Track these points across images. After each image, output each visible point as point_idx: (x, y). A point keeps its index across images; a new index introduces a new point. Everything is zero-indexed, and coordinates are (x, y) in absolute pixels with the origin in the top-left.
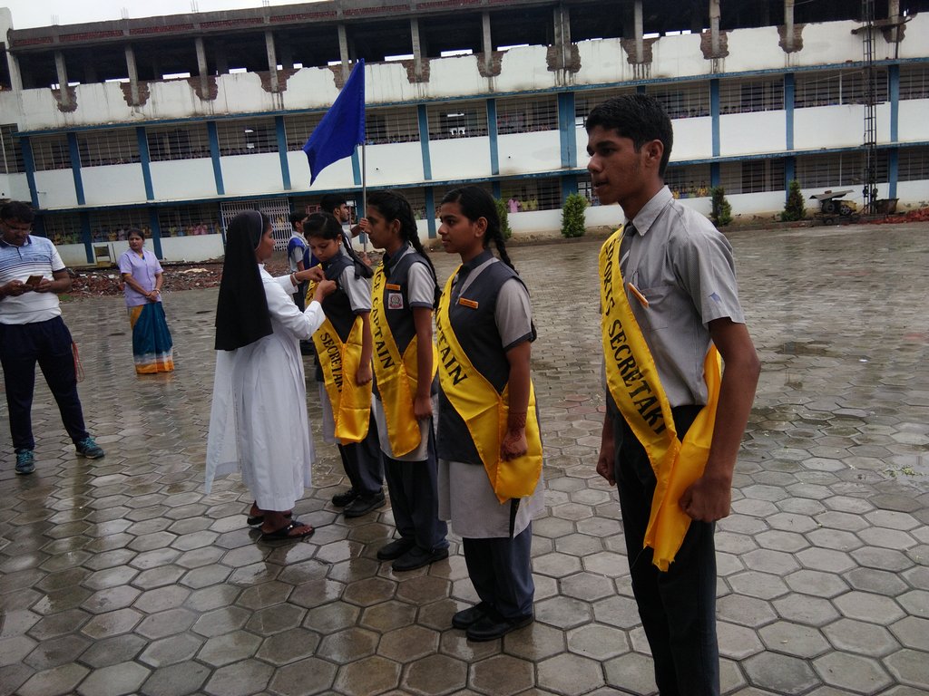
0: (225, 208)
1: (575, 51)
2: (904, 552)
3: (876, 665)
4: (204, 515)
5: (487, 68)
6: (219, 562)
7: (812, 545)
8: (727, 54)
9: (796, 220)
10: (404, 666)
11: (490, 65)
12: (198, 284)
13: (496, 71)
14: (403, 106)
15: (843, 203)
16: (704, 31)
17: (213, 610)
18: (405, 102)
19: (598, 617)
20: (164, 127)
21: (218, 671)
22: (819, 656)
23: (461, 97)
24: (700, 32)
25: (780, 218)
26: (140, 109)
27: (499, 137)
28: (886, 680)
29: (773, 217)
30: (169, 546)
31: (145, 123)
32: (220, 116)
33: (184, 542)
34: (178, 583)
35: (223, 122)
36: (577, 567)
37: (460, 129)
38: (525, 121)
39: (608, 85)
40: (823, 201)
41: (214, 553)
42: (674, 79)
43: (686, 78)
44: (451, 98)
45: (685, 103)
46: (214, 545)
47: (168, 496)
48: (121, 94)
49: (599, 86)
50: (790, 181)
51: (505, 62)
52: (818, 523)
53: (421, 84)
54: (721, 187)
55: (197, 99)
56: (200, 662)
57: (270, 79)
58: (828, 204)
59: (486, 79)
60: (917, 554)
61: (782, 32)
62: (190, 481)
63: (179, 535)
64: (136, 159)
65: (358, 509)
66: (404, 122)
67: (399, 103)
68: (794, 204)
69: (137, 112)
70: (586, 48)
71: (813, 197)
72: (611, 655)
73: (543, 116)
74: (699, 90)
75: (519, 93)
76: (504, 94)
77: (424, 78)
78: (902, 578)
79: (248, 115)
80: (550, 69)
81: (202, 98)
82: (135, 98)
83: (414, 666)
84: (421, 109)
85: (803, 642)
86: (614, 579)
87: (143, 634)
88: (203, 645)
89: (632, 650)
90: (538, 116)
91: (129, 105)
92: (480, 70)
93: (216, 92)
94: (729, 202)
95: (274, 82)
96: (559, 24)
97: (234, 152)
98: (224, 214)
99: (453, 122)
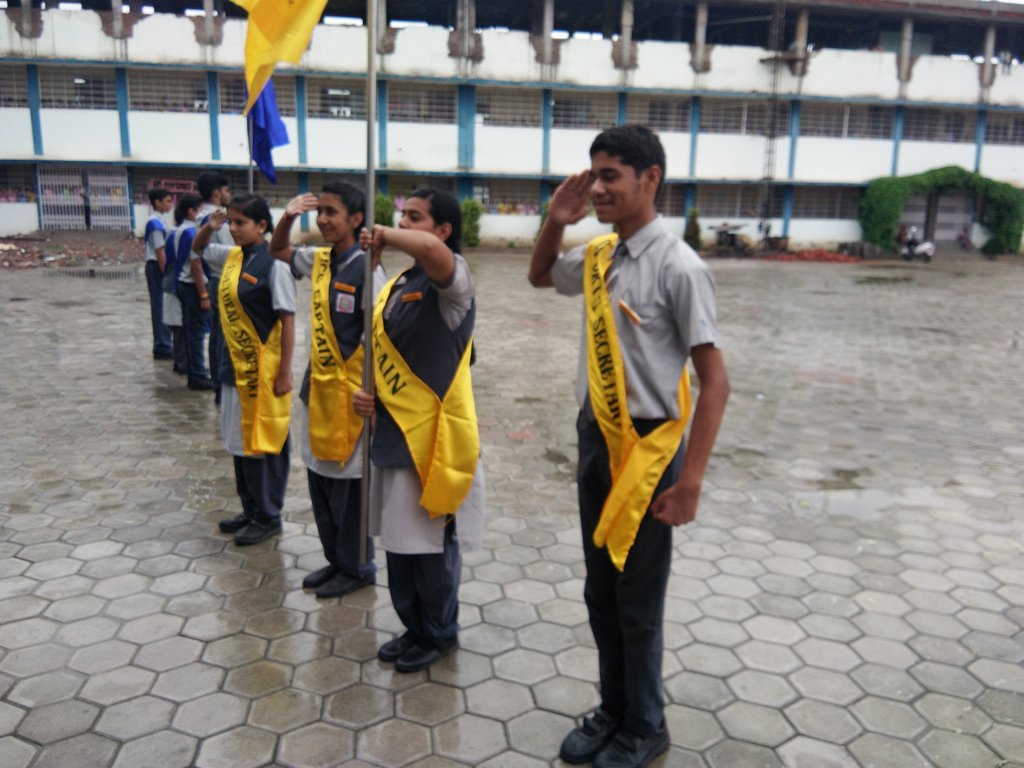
0: (43, 172)
1: (478, 39)
2: (803, 580)
3: (782, 681)
4: (60, 540)
5: (380, 46)
6: (87, 593)
7: (721, 572)
8: (636, 66)
10: (324, 697)
11: (384, 42)
12: (8, 264)
13: (389, 49)
16: (615, 37)
17: (91, 645)
19: (523, 644)
21: (108, 710)
22: (732, 675)
23: (347, 74)
24: (611, 38)
27: (389, 124)
28: (792, 695)
30: (22, 575)
32: (44, 59)
33: (40, 570)
34: (41, 616)
36: (498, 595)
38: (419, 110)
39: (512, 83)
41: (81, 583)
42: (581, 87)
43: (593, 87)
44: (336, 73)
45: (591, 115)
46: (79, 573)
47: (9, 518)
49: (503, 82)
50: (689, 209)
51: (400, 41)
52: (725, 551)
55: (16, 35)
56: (84, 700)
57: (112, 22)
60: (815, 582)
61: (693, 51)
62: (35, 501)
63: (32, 562)
65: (252, 535)
68: (693, 233)
70: (491, 37)
71: (710, 227)
72: (539, 679)
73: (442, 107)
74: (606, 102)
75: (415, 78)
76: (397, 76)
78: (803, 604)
79: (81, 62)
80: (450, 55)
81: (22, 34)
83: (335, 699)
84: (299, 80)
85: (717, 663)
86: (536, 607)
87: (8, 671)
88: (85, 682)
89: (559, 674)
90: (435, 107)
93: (41, 29)
95: (118, 25)
96: (463, 7)
97: (60, 104)
98: (41, 180)
99: (339, 101)
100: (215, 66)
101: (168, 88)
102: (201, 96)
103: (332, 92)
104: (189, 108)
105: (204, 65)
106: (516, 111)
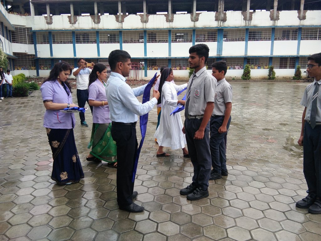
0: (100, 61)
1: (225, 14)
5: (194, 20)
8: (279, 19)
9: (298, 79)
11: (195, 17)
13: (197, 20)
14: (163, 30)
16: (271, 10)
18: (164, 29)
20: (81, 32)
23: (184, 28)
24: (270, 11)
25: (292, 78)
26: (74, 25)
29: (290, 78)
31: (75, 30)
32: (101, 29)
35: (101, 32)
37: (180, 39)
38: (205, 38)
39: (236, 27)
42: (259, 27)
43: (264, 27)
44: (180, 28)
45: (262, 35)
48: (68, 20)
49: (233, 27)
50: (297, 66)
51: (200, 17)
53: (170, 23)
54: (273, 66)
55: (93, 23)
57: (118, 18)
59: (193, 23)
61: (299, 13)
64: (71, 42)
66: (163, 36)
67: (162, 29)
68: (298, 74)
69: (73, 26)
70: (229, 13)
71: (305, 72)
73: (212, 37)
74: (268, 31)
75: (204, 28)
76: (199, 28)
77: (172, 21)
79: (111, 30)
80: (216, 20)
81: (95, 23)
82: (73, 21)
84: (170, 31)
90: (210, 37)
91: (70, 23)
92: (191, 19)
93: (100, 21)
94: (275, 71)
95: (120, 19)
96: (220, 5)
97: (104, 42)
99: (180, 37)
100: (146, 29)
101: (133, 36)
102: (142, 38)
103: (177, 34)
104: (138, 42)
105: (143, 29)
106: (236, 36)
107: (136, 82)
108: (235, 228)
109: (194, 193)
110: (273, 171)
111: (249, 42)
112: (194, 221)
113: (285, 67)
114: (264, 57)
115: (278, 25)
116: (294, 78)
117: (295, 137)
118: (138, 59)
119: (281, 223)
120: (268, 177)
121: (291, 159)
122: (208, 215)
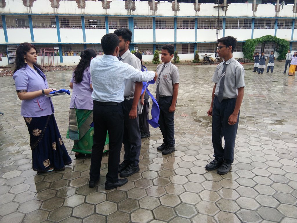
0: (9, 47)
1: (134, 4)
5: (105, 6)
8: (179, 10)
9: (197, 63)
11: (106, 5)
12: (5, 75)
13: (108, 7)
15: (210, 58)
16: (173, 2)
18: (77, 15)
23: (96, 15)
24: (171, 2)
27: (109, 29)
29: (191, 61)
32: (7, 14)
35: (8, 16)
37: (94, 25)
38: (117, 25)
39: (144, 16)
40: (205, 57)
42: (164, 16)
43: (167, 16)
44: (93, 15)
45: (166, 24)
49: (141, 16)
50: (196, 51)
51: (111, 5)
52: (261, 143)
53: (83, 9)
54: (177, 51)
57: (26, 2)
58: (206, 58)
59: (105, 10)
61: (195, 5)
66: (76, 21)
67: (75, 15)
68: (197, 58)
70: (137, 3)
71: (202, 56)
73: (124, 24)
74: (171, 21)
75: (116, 15)
76: (111, 15)
77: (84, 7)
78: (290, 155)
79: (18, 14)
80: (126, 9)
84: (82, 17)
90: (122, 24)
92: (103, 6)
93: (5, 5)
94: (179, 56)
95: (28, 3)
97: (12, 27)
98: (8, 50)
99: (93, 23)
100: (58, 14)
101: (44, 21)
102: (54, 23)
103: (90, 21)
104: (50, 27)
105: (54, 14)
106: (145, 24)
107: (51, 68)
108: (166, 196)
109: (126, 170)
110: (189, 140)
111: (156, 30)
112: (129, 196)
113: (187, 52)
114: (169, 43)
115: (179, 16)
116: (194, 62)
117: (201, 110)
118: (52, 45)
119: (202, 184)
120: (186, 146)
121: (201, 129)
122: (142, 188)
